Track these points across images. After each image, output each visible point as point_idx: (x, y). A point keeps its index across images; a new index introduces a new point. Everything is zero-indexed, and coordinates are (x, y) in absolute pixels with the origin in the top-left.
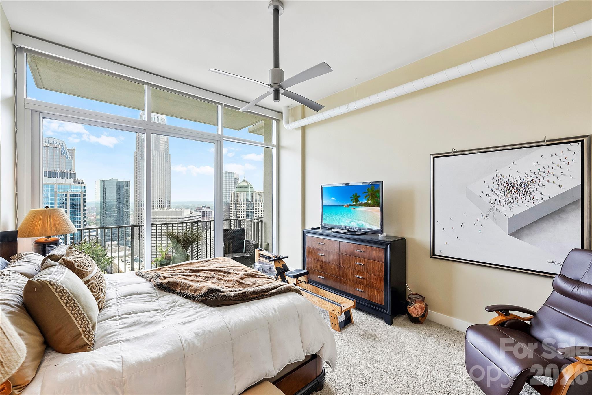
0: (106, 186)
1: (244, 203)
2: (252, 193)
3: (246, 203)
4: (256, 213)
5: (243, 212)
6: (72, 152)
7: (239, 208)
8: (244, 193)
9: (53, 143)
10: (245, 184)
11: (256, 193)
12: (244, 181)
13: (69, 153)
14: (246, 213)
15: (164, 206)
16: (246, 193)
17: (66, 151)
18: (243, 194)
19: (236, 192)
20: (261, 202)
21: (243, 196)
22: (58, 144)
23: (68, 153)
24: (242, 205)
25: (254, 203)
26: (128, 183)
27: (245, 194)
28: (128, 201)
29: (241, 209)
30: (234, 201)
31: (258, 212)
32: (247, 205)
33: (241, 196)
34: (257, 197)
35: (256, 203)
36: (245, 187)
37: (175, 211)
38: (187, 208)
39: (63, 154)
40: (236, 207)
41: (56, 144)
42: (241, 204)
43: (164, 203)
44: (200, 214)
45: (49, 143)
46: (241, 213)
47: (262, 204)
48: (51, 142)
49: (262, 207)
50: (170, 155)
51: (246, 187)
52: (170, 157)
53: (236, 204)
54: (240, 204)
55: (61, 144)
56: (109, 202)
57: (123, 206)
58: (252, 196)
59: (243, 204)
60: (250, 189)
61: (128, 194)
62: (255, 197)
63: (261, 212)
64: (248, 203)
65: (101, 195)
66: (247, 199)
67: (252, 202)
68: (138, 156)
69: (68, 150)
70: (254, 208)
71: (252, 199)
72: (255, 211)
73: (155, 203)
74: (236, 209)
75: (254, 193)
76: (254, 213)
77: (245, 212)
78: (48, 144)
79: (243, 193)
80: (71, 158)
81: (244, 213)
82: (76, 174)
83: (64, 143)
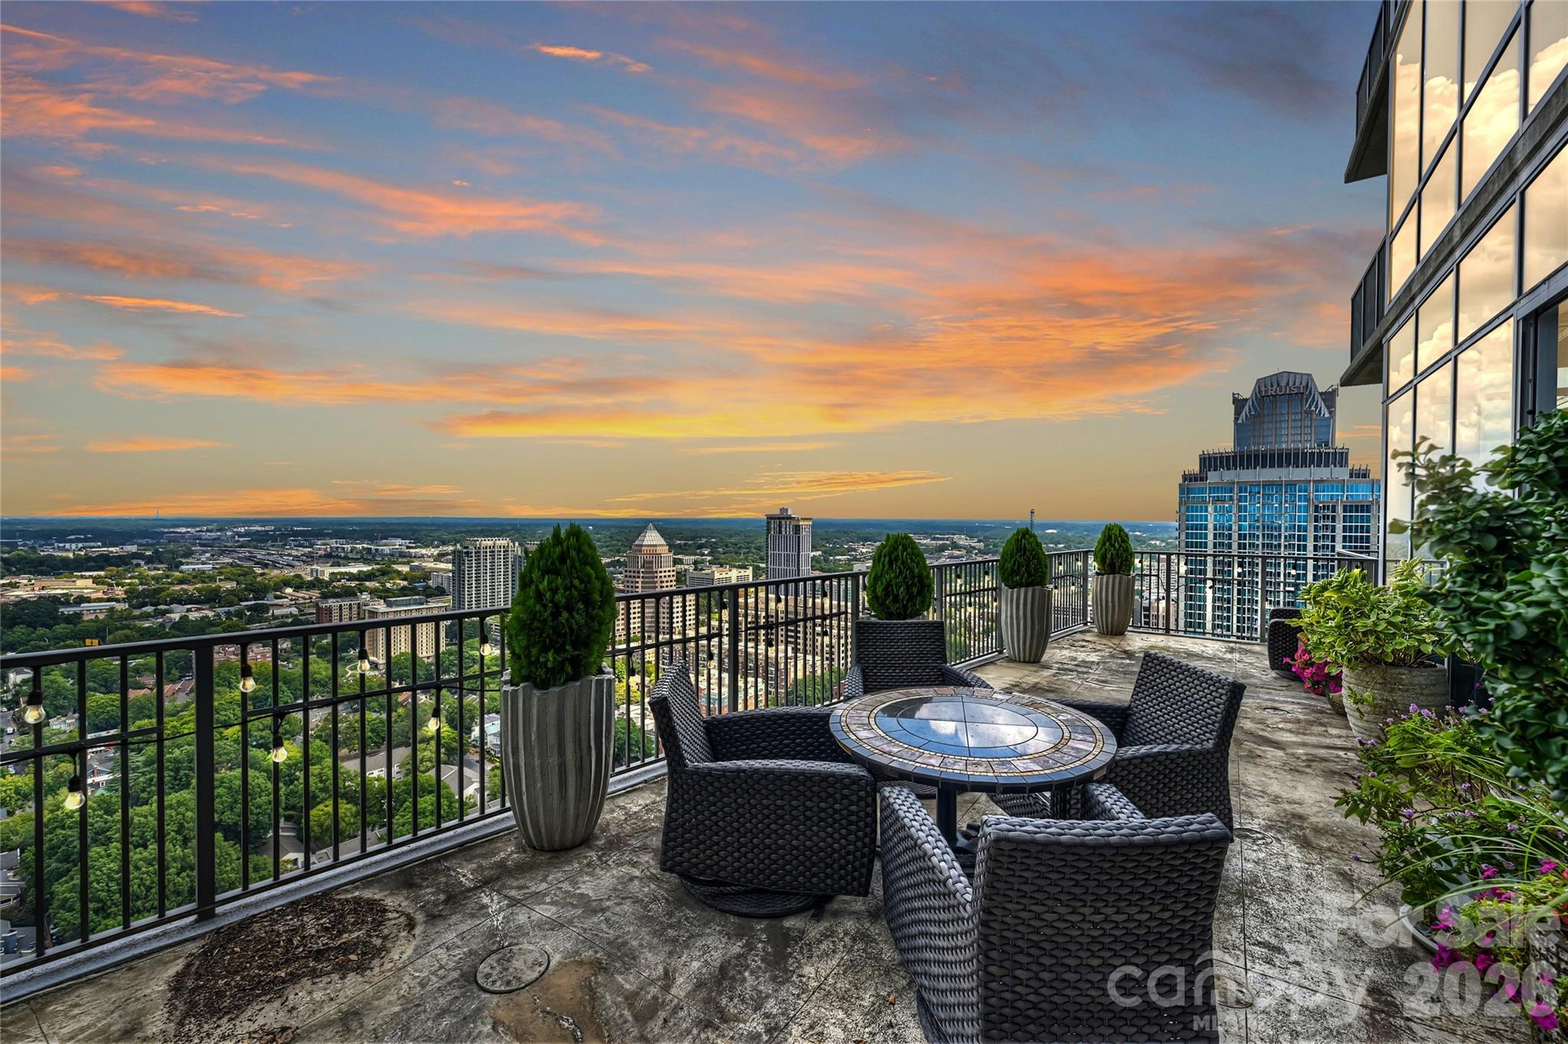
6: (1330, 397)
9: (1288, 384)
13: (1324, 400)
17: (1318, 397)
22: (1297, 384)
23: (1321, 404)
39: (1310, 406)
41: (1294, 384)
45: (1278, 385)
48: (1283, 384)
55: (1304, 384)
69: (1321, 394)
78: (1276, 392)
80: (1327, 415)
82: (1347, 453)
83: (1312, 380)
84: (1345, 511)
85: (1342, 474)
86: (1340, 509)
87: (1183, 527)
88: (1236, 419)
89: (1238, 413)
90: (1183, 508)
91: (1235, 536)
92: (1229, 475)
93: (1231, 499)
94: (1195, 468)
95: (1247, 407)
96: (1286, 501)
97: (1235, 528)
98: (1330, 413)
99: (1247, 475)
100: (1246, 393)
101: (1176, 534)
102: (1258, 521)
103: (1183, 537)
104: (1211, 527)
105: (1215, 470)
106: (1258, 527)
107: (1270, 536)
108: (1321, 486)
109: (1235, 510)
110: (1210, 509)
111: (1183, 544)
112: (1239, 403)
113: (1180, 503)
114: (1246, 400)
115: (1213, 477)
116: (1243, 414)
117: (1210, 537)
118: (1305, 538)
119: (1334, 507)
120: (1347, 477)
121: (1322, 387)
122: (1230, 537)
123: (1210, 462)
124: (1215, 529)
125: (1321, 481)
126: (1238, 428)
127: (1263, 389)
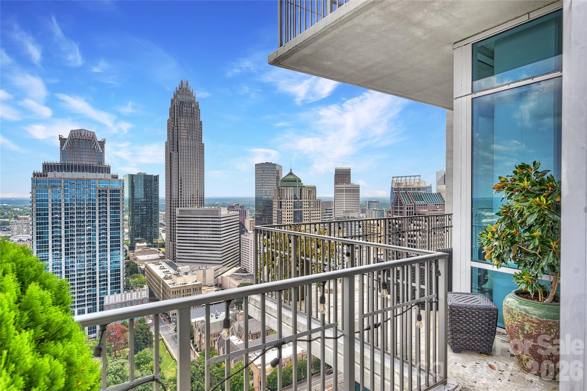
0: (134, 181)
1: (291, 200)
2: (300, 188)
3: (293, 200)
4: (305, 212)
5: (290, 211)
6: (102, 143)
7: (285, 207)
8: (291, 188)
9: (85, 135)
10: (291, 177)
11: (305, 188)
12: (291, 174)
13: (100, 144)
14: (293, 213)
15: (197, 204)
16: (293, 188)
17: (97, 143)
18: (290, 190)
19: (281, 187)
20: (311, 199)
21: (290, 193)
22: (89, 136)
23: (99, 146)
24: (289, 204)
25: (303, 200)
26: (156, 178)
27: (292, 190)
28: (157, 197)
29: (288, 208)
30: (279, 198)
31: (307, 212)
32: (294, 203)
33: (287, 193)
34: (306, 193)
35: (305, 200)
36: (291, 181)
37: (211, 209)
38: (224, 206)
39: (94, 146)
40: (281, 205)
41: (87, 135)
42: (288, 202)
43: (197, 200)
44: (238, 213)
45: (81, 135)
46: (288, 213)
47: (312, 202)
48: (83, 134)
49: (313, 206)
50: (204, 144)
51: (294, 181)
52: (203, 147)
53: (281, 202)
54: (286, 202)
55: (92, 136)
56: (138, 199)
57: (152, 203)
58: (301, 193)
59: (290, 202)
60: (297, 184)
61: (157, 189)
62: (304, 193)
63: (311, 212)
64: (296, 200)
65: (129, 191)
66: (295, 196)
67: (301, 199)
68: (170, 147)
69: (99, 142)
70: (303, 206)
71: (301, 196)
72: (304, 211)
73: (188, 201)
74: (281, 208)
75: (303, 188)
76: (303, 212)
77: (292, 211)
78: (79, 137)
79: (289, 188)
80: (101, 151)
81: (291, 213)
82: (110, 168)
83: (95, 135)
84: (110, 192)
85: (108, 176)
86: (108, 191)
87: (34, 200)
88: (61, 148)
89: (62, 145)
90: (34, 191)
91: (63, 205)
92: (59, 174)
93: (60, 186)
94: (40, 170)
95: (66, 143)
96: (86, 188)
97: (63, 200)
98: (103, 150)
99: (68, 175)
100: (66, 136)
101: (31, 204)
102: (74, 197)
103: (34, 206)
104: (50, 200)
105: (51, 171)
106: (74, 200)
107: (80, 204)
108: (101, 181)
109: (62, 191)
110: (49, 191)
111: (34, 210)
112: (62, 140)
113: (32, 188)
114: (66, 139)
115: (51, 175)
116: (65, 145)
117: (50, 205)
118: (95, 204)
119: (106, 190)
120: (111, 178)
121: (99, 139)
122: (60, 205)
123: (48, 167)
124: (52, 201)
125: (101, 179)
126: (63, 153)
127: (74, 135)
